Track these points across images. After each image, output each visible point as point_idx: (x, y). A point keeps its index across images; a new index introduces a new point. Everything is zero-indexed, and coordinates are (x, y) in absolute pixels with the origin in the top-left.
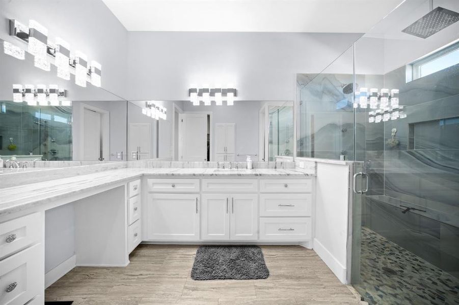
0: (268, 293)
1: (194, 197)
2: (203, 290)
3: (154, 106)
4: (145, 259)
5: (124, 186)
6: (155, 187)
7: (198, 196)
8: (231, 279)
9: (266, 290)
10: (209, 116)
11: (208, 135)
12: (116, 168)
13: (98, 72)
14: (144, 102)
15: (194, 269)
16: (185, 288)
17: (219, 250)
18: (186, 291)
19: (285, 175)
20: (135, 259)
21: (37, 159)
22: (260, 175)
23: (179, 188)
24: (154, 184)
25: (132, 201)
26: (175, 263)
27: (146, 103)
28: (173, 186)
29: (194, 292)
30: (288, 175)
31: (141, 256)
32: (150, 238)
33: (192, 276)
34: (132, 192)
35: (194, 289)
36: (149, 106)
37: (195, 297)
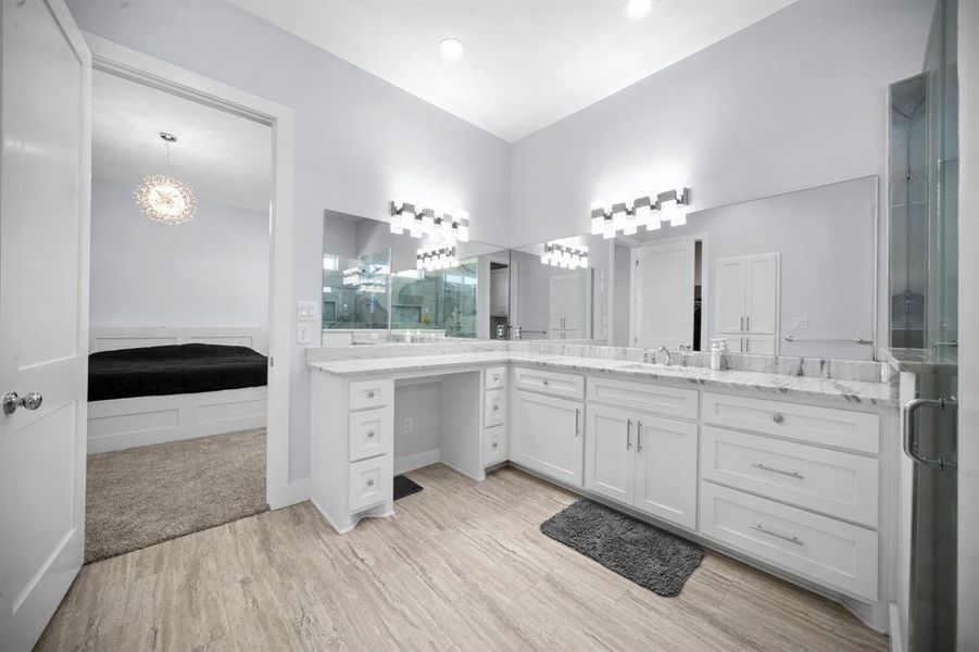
0: (640, 611)
1: (573, 406)
2: (543, 548)
3: (559, 248)
4: (503, 483)
5: (478, 372)
6: (525, 381)
7: (580, 407)
8: (595, 559)
9: (645, 610)
10: (698, 245)
11: (698, 289)
12: (490, 350)
13: (466, 223)
14: (543, 245)
15: (552, 521)
16: (524, 534)
17: (608, 517)
18: (523, 538)
19: (773, 390)
20: (492, 478)
21: (441, 334)
22: (702, 382)
23: (554, 387)
24: (522, 376)
25: (490, 396)
26: (534, 504)
27: (546, 245)
28: (546, 383)
29: (532, 544)
30: (784, 391)
31: (501, 479)
32: (517, 458)
33: (542, 527)
34: (491, 383)
35: (532, 541)
36: (550, 249)
37: (528, 548)
